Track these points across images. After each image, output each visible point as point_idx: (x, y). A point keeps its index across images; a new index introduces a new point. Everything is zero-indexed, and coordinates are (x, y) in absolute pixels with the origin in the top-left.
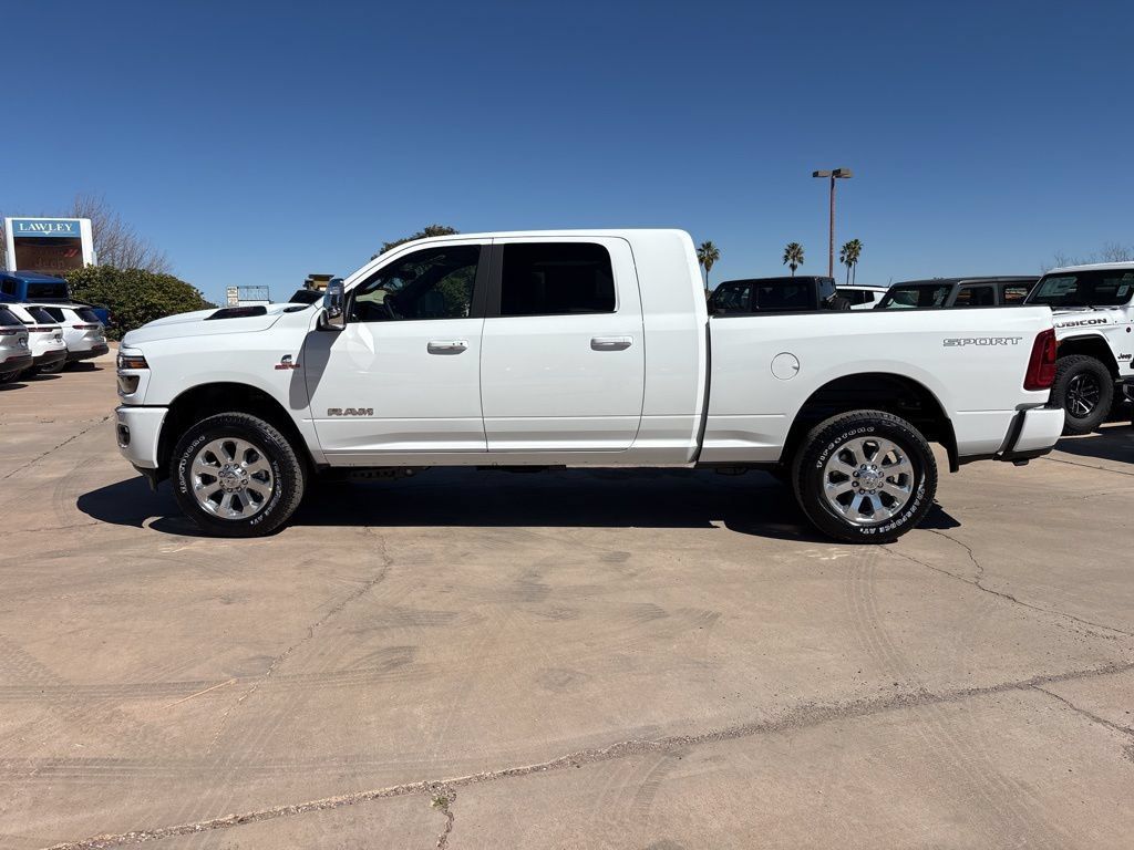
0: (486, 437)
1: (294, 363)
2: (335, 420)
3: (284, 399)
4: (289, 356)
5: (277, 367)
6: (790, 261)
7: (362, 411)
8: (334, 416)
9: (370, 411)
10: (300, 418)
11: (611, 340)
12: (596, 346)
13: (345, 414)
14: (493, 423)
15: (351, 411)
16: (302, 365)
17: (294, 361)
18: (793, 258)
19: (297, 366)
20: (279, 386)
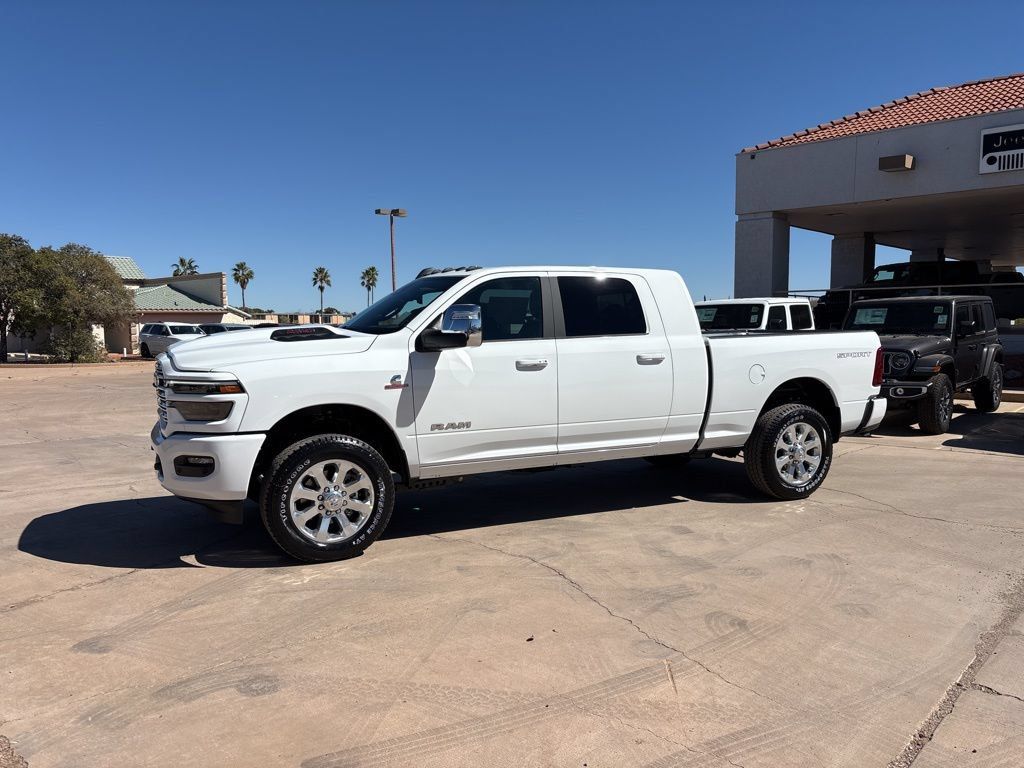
0: (557, 441)
1: (403, 383)
2: (438, 434)
3: (391, 418)
4: (399, 377)
5: (387, 387)
6: (319, 284)
7: (461, 425)
8: (436, 431)
9: (468, 425)
10: (404, 436)
11: (650, 356)
12: (641, 361)
13: (447, 428)
14: (565, 429)
15: (452, 426)
16: (410, 385)
17: (403, 380)
18: (321, 280)
19: (406, 385)
20: (386, 405)
